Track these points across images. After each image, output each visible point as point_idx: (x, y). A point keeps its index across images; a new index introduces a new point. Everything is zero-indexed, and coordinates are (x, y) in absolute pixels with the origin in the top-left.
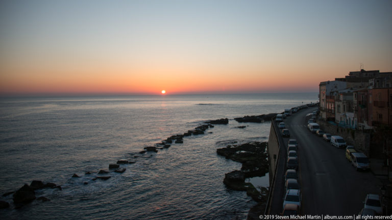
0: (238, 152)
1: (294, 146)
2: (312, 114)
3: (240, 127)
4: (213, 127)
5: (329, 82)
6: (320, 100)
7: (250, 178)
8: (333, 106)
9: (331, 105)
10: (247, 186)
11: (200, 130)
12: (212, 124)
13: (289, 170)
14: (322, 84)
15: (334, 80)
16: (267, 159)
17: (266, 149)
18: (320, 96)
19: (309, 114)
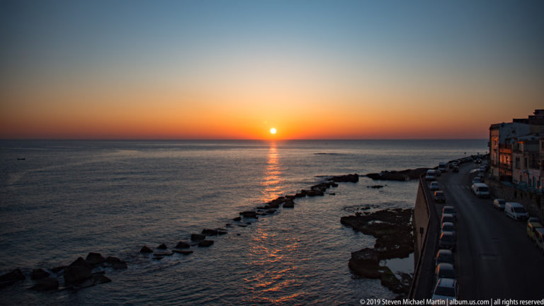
0: (370, 223)
1: (450, 215)
2: (479, 169)
3: (375, 187)
4: (337, 186)
5: (503, 125)
6: (490, 150)
7: (387, 260)
8: (509, 159)
9: (507, 158)
10: (382, 271)
11: (318, 190)
12: (335, 181)
13: (441, 251)
14: (493, 128)
15: (512, 121)
16: (412, 233)
17: (411, 219)
18: (490, 145)
19: (475, 170)
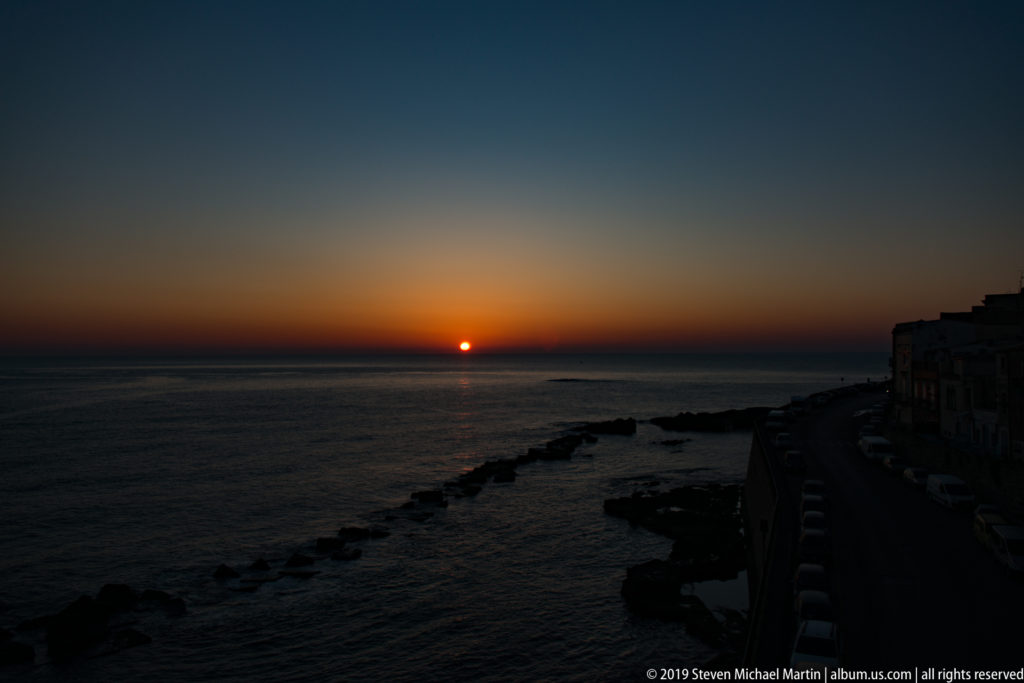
0: (660, 511)
1: (818, 497)
2: (871, 411)
4: (594, 441)
5: (921, 324)
6: (894, 373)
8: (932, 391)
9: (928, 388)
10: (687, 606)
11: (563, 448)
12: (591, 432)
13: (804, 566)
14: (900, 329)
15: (938, 317)
16: (742, 531)
17: (739, 505)
18: (893, 363)
19: (863, 412)
